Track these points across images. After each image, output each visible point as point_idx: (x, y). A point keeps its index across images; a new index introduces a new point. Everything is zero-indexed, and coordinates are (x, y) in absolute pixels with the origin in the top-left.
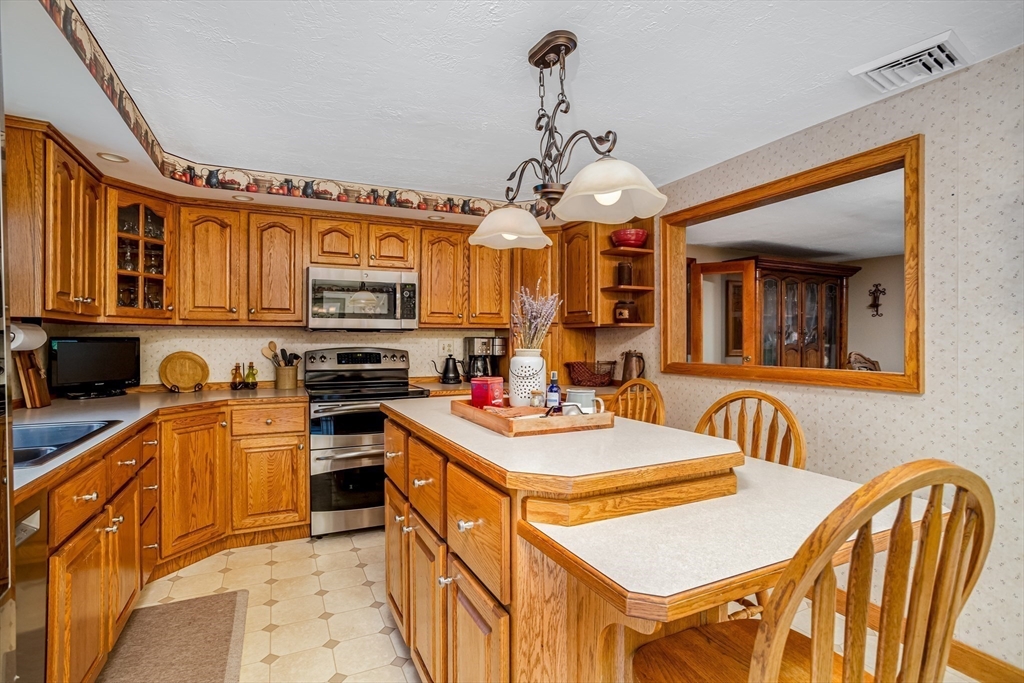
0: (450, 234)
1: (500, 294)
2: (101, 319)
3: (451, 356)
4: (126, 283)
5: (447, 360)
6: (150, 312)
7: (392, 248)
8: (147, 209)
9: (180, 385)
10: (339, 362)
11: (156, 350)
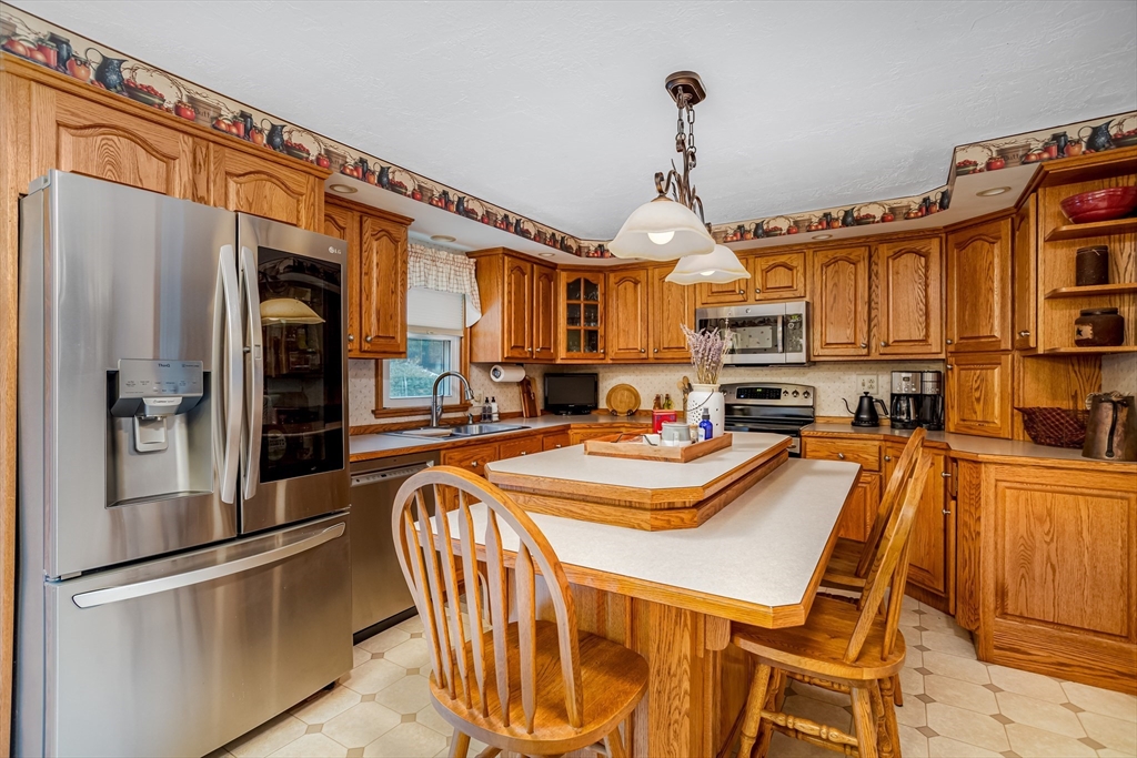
0: (849, 250)
1: (927, 314)
2: (559, 361)
3: (866, 393)
4: (573, 336)
5: (862, 398)
6: (589, 354)
7: (780, 278)
8: (586, 281)
9: (619, 410)
10: (738, 397)
11: (608, 383)
